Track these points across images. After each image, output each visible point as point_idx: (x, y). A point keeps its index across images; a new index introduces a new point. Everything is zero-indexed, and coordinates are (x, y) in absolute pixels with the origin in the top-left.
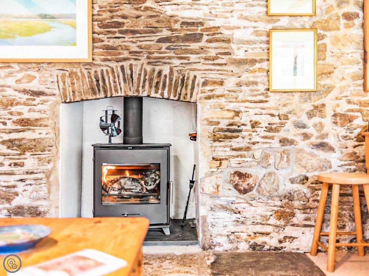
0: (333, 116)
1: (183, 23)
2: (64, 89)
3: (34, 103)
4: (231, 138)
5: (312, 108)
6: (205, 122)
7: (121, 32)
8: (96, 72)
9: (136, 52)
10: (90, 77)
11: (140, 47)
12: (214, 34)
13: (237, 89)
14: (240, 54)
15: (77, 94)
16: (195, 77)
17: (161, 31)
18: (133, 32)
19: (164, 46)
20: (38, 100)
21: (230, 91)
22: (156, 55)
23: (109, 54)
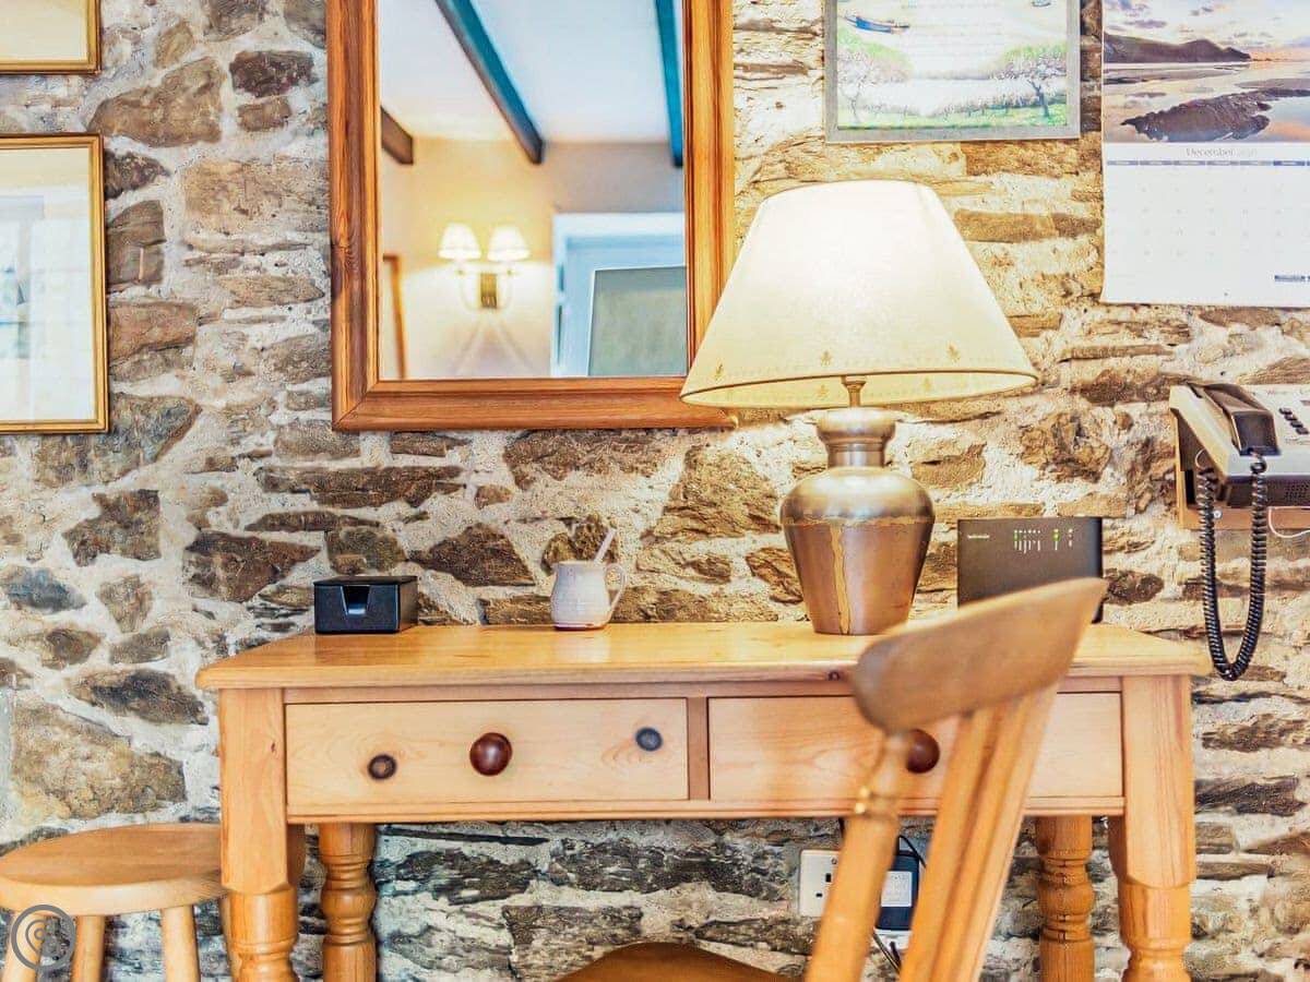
0: (191, 549)
5: (94, 511)
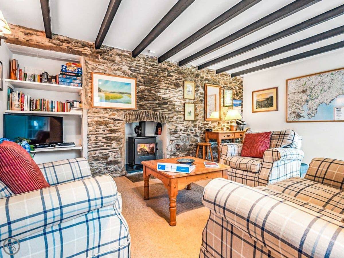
0: (198, 127)
1: (163, 99)
2: (127, 118)
3: (116, 123)
4: (175, 134)
5: (194, 125)
6: (169, 129)
7: (145, 100)
8: (137, 113)
9: (149, 107)
10: (135, 115)
11: (150, 105)
12: (171, 103)
13: (176, 119)
14: (177, 109)
15: (131, 120)
16: (166, 116)
17: (156, 101)
18: (148, 100)
19: (158, 105)
20: (117, 122)
21: (175, 120)
22: (155, 108)
23: (141, 107)
